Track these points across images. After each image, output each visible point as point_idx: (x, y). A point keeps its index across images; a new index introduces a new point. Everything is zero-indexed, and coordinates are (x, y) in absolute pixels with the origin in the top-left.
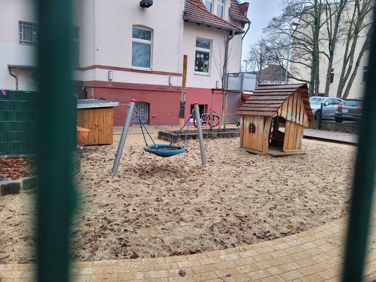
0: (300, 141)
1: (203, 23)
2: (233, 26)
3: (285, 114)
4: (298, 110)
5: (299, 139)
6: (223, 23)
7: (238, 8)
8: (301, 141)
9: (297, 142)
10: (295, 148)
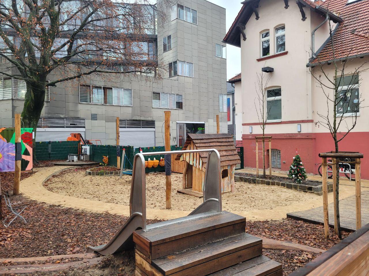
3: (188, 159)
4: (198, 156)
9: (202, 186)
10: (201, 191)
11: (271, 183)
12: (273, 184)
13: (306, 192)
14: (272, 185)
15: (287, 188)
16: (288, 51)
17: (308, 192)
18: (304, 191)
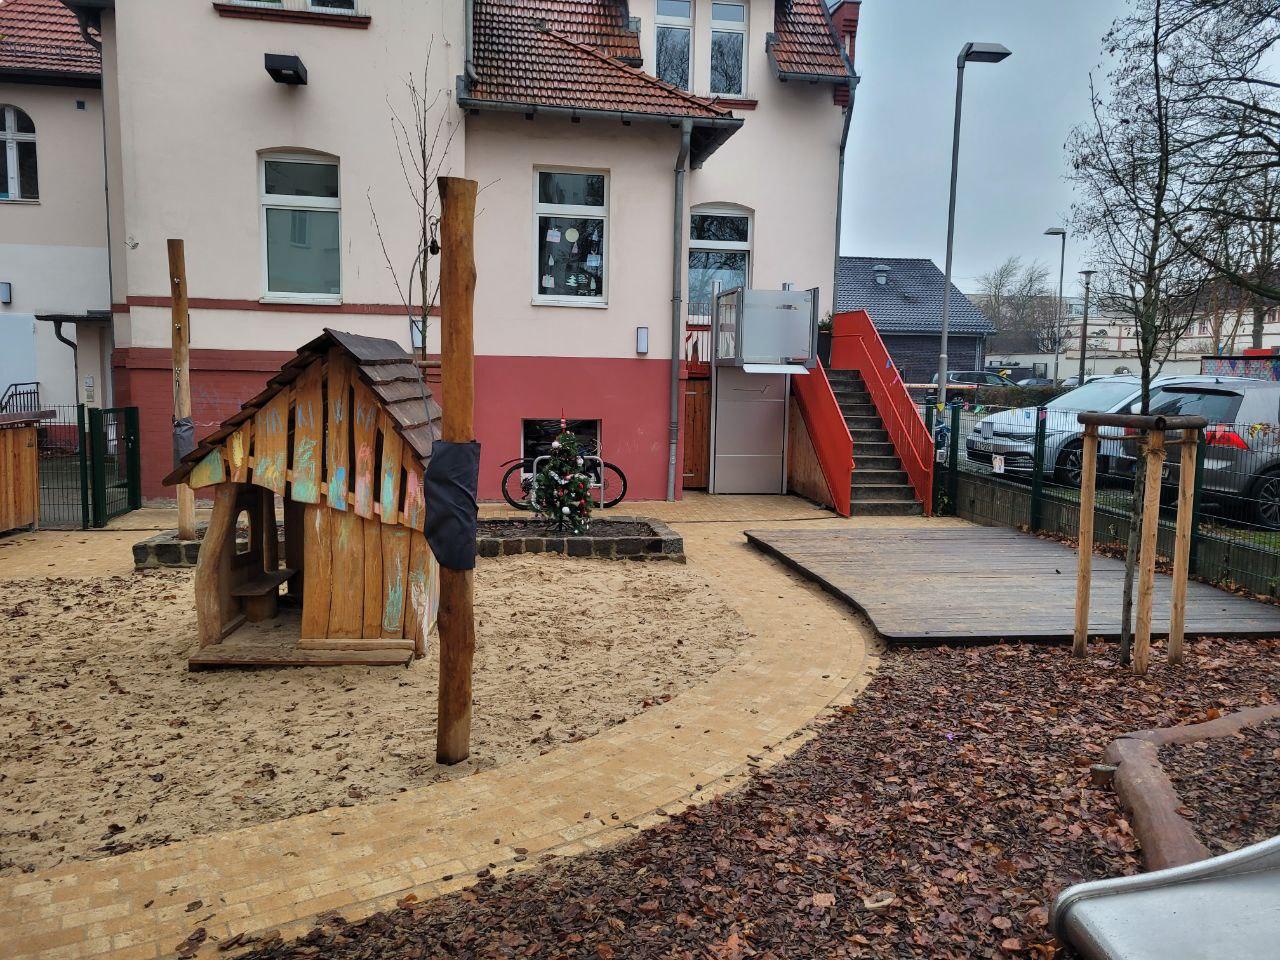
0: (408, 596)
1: (535, 110)
2: (700, 105)
3: (277, 474)
4: (364, 454)
5: (400, 590)
6: (661, 101)
7: (822, 30)
8: (414, 600)
9: (388, 603)
10: (381, 632)
11: (502, 548)
12: (513, 549)
13: (641, 559)
14: (508, 553)
15: (569, 555)
16: (371, 14)
17: (646, 558)
18: (632, 559)
